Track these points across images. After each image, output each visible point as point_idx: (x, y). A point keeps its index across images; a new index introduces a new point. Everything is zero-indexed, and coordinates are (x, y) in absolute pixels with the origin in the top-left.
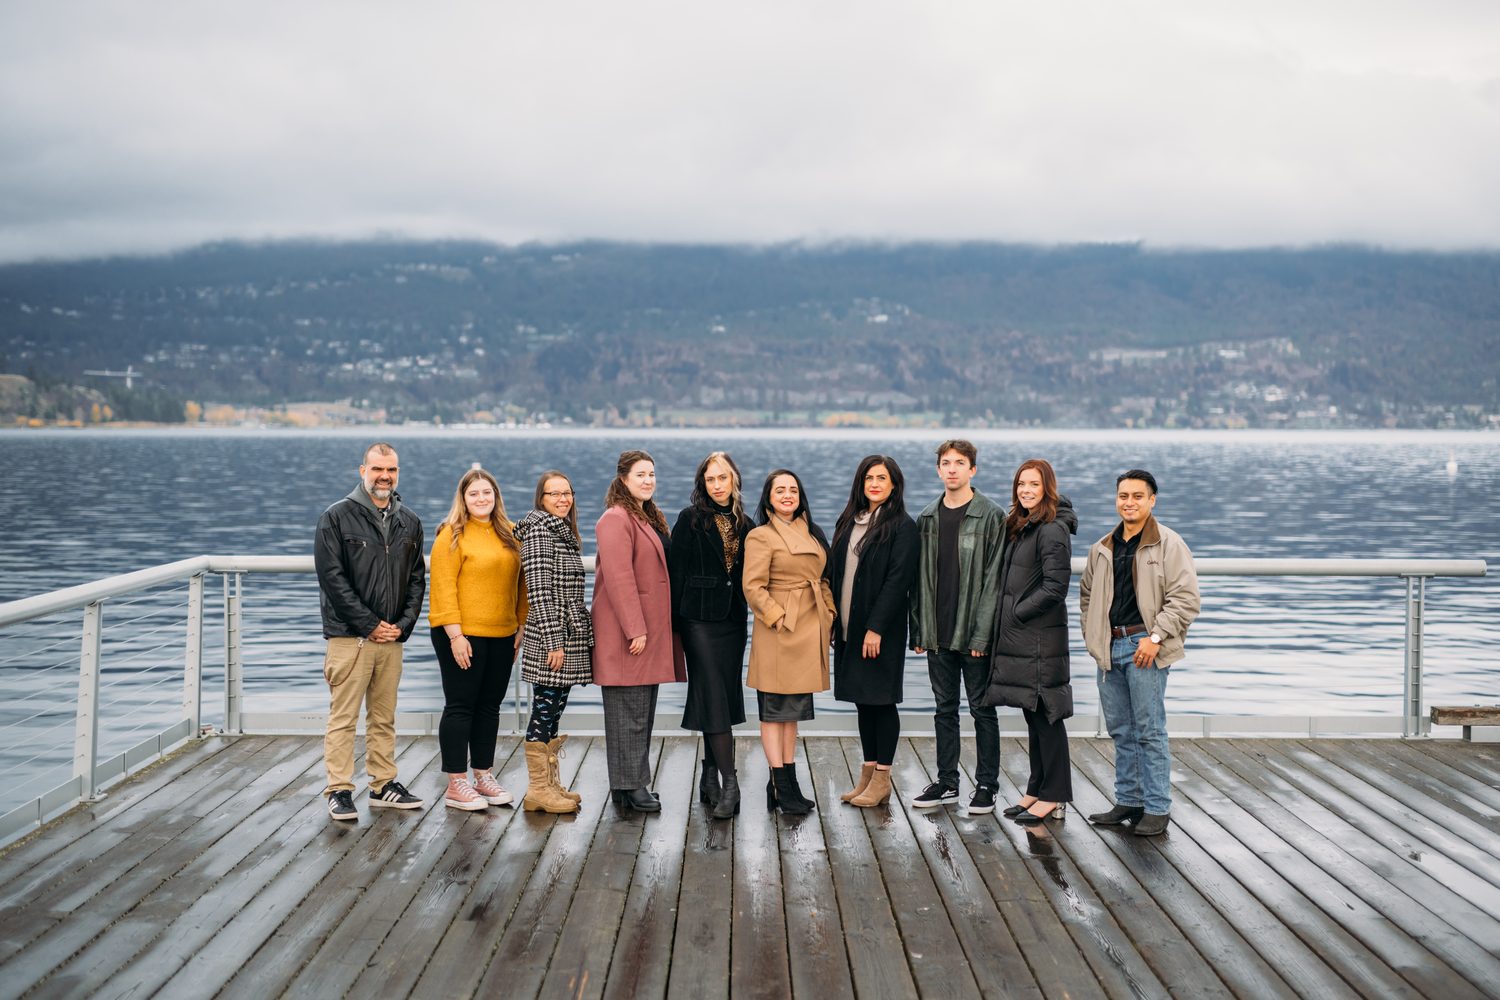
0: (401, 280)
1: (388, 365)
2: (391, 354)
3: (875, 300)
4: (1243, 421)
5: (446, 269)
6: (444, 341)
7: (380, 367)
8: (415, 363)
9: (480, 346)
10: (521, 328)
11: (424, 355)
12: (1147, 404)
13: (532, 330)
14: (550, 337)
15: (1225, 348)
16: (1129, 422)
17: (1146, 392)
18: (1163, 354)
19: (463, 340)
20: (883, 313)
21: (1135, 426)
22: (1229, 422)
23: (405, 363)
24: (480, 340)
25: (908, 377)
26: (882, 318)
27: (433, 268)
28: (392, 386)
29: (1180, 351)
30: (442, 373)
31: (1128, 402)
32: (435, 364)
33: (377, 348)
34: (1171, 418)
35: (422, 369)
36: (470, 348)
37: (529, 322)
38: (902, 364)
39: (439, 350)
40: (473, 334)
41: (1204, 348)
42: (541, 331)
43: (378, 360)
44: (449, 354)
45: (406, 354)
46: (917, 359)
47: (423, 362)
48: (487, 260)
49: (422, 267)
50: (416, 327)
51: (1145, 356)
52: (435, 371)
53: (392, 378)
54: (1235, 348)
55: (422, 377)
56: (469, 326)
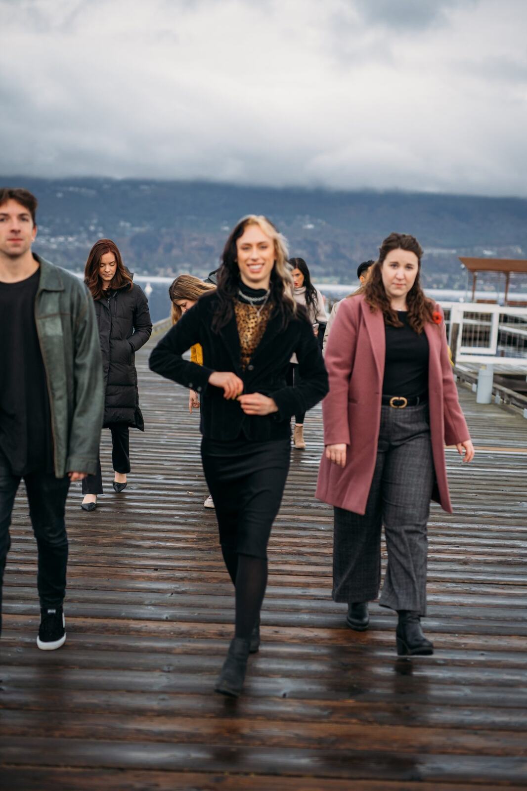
0: (60, 195)
1: (53, 240)
2: (54, 234)
3: (308, 217)
4: (493, 288)
5: (83, 190)
6: (82, 229)
7: (48, 241)
8: (66, 240)
9: (101, 232)
10: (122, 224)
11: (71, 234)
12: (445, 277)
13: (128, 225)
14: (137, 229)
15: (487, 250)
16: (435, 286)
17: (443, 270)
18: (454, 251)
19: (92, 228)
20: (312, 223)
21: (438, 288)
22: (486, 287)
23: (61, 239)
24: (100, 229)
25: (322, 258)
26: (310, 226)
27: (77, 189)
28: (54, 252)
29: (463, 250)
30: (81, 245)
31: (435, 276)
32: (77, 240)
33: (47, 230)
34: (456, 286)
35: (70, 243)
36: (95, 233)
37: (126, 220)
38: (320, 251)
39: (79, 233)
40: (97, 225)
41: (476, 249)
42: (133, 225)
43: (47, 238)
44: (84, 236)
45: (62, 234)
46: (328, 248)
47: (70, 239)
48: (106, 187)
49: (71, 189)
50: (67, 221)
51: (444, 252)
52: (77, 244)
53: (54, 247)
54: (492, 250)
55: (70, 247)
56: (95, 221)
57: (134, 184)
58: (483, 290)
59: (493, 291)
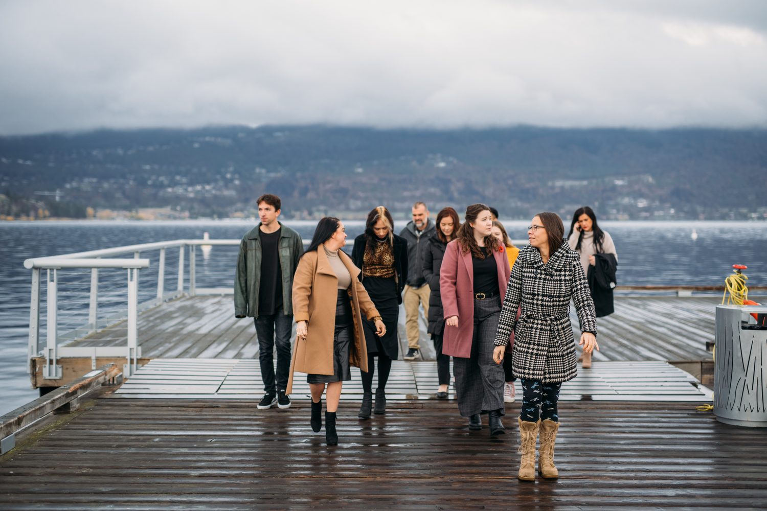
0: (196, 145)
1: (190, 189)
2: (192, 183)
3: (439, 155)
4: (626, 216)
5: (219, 140)
6: (218, 177)
7: (186, 190)
8: (204, 188)
9: (237, 179)
10: (258, 170)
11: (208, 183)
13: (263, 171)
14: (272, 175)
15: (617, 180)
17: (577, 202)
18: (585, 183)
19: (229, 176)
20: (443, 161)
22: (619, 216)
23: (199, 188)
24: (237, 176)
25: (456, 195)
26: (442, 165)
27: (213, 139)
28: (192, 200)
29: (594, 181)
30: (218, 193)
32: (214, 188)
33: (184, 180)
35: (207, 191)
36: (232, 180)
37: (262, 166)
38: (453, 188)
39: (216, 181)
40: (233, 173)
41: (607, 180)
42: (269, 171)
43: (185, 187)
44: (221, 183)
45: (199, 183)
46: (460, 185)
47: (208, 187)
48: (241, 135)
49: (207, 139)
50: (204, 169)
51: (576, 183)
52: (214, 192)
53: (192, 195)
54: (622, 179)
55: (207, 195)
56: (231, 169)
57: (267, 131)
58: (616, 219)
59: (626, 220)
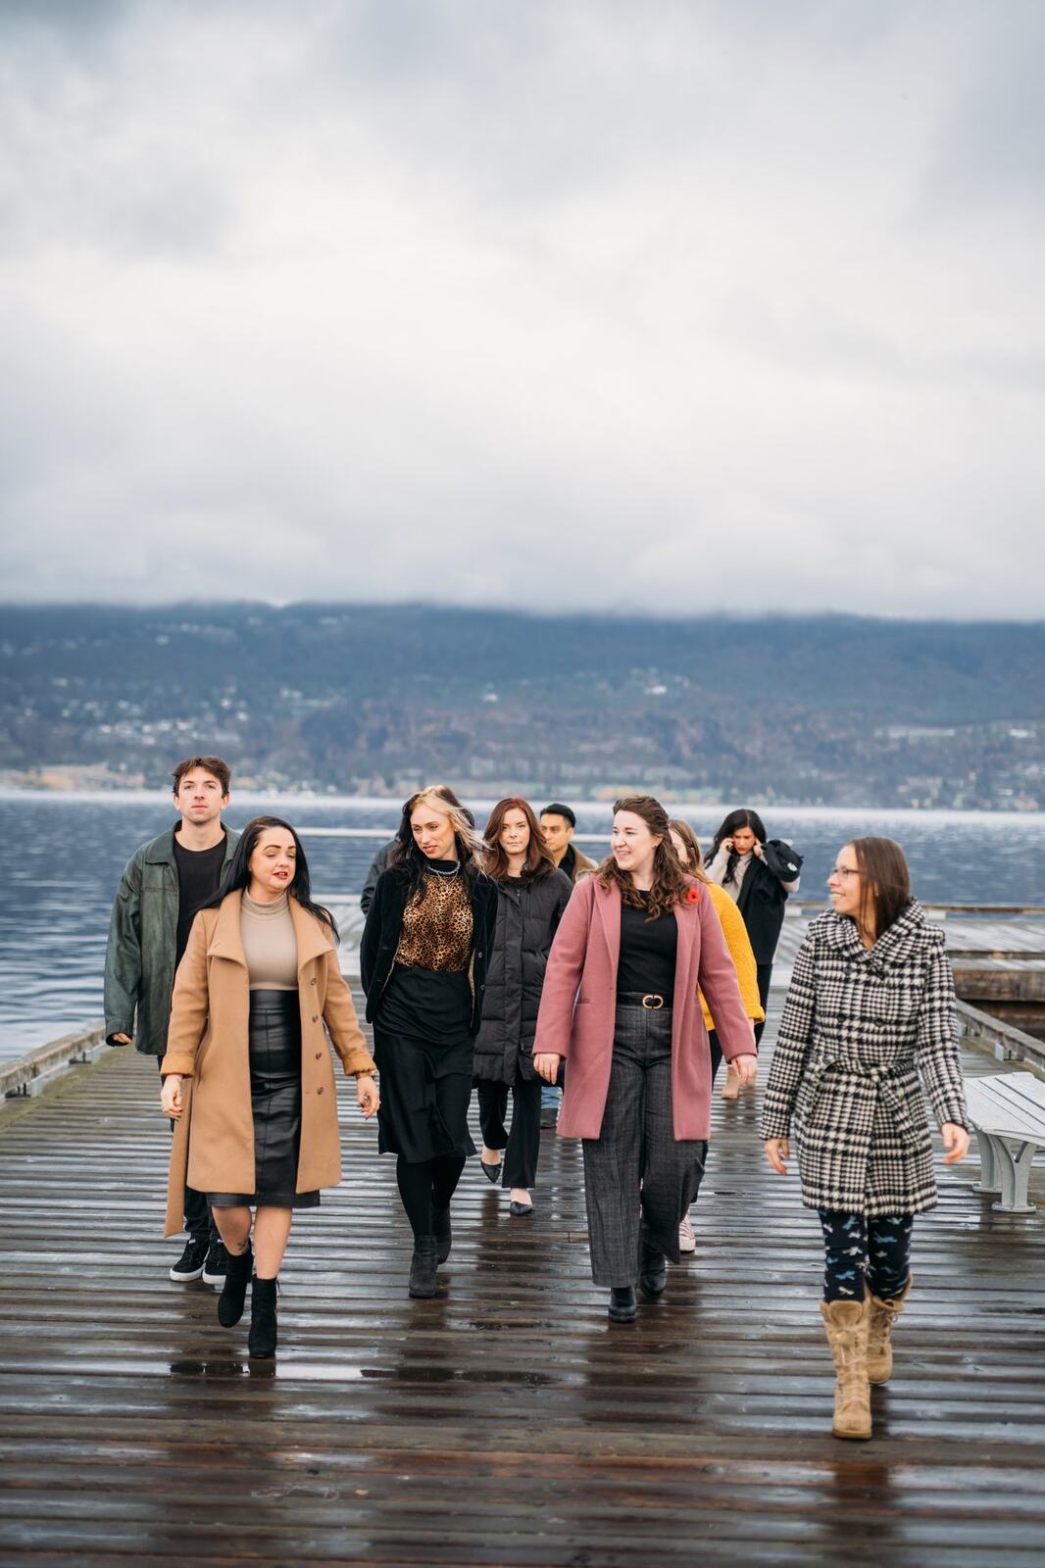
0: (163, 640)
1: (147, 728)
2: (150, 717)
3: (653, 671)
4: (1033, 803)
5: (209, 630)
6: (205, 705)
7: (139, 730)
8: (175, 726)
9: (243, 710)
10: (285, 693)
11: (184, 717)
12: (934, 784)
13: (297, 695)
14: (315, 703)
15: (1016, 728)
16: (915, 802)
17: (933, 773)
18: (951, 732)
19: (226, 703)
20: (662, 683)
21: (921, 807)
22: (1019, 804)
23: (165, 726)
24: (243, 704)
25: (686, 751)
26: (660, 690)
27: (196, 628)
28: (151, 751)
29: (969, 730)
30: (204, 737)
31: (915, 782)
32: (196, 728)
33: (136, 710)
34: (958, 801)
35: (182, 733)
36: (232, 712)
37: (295, 685)
38: (680, 738)
39: (200, 713)
40: (236, 698)
41: (994, 727)
42: (307, 696)
43: (137, 723)
44: (210, 718)
45: (165, 716)
46: (695, 732)
47: (183, 726)
48: (252, 621)
49: (185, 627)
50: (177, 689)
51: (932, 733)
52: (195, 735)
53: (150, 741)
54: (1026, 728)
55: (181, 741)
56: (232, 690)
57: (308, 614)
58: (1013, 809)
59: (1032, 811)
